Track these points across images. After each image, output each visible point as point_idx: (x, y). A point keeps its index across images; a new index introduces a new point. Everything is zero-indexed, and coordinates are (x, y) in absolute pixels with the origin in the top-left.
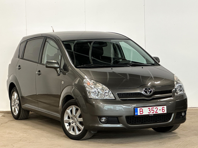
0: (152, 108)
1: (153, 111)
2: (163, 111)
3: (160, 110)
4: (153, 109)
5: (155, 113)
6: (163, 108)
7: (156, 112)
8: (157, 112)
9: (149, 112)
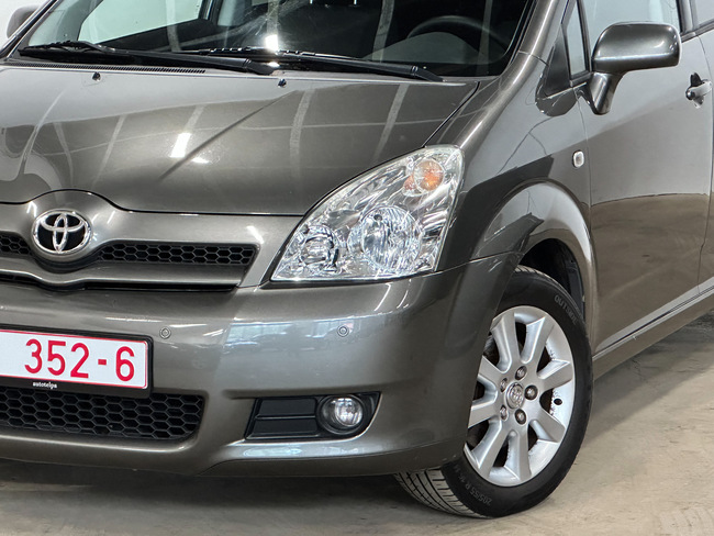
0: (51, 343)
1: (56, 364)
2: (125, 370)
3: (102, 362)
4: (56, 350)
5: (66, 377)
6: (125, 356)
7: (74, 373)
8: (86, 376)
9: (34, 365)
